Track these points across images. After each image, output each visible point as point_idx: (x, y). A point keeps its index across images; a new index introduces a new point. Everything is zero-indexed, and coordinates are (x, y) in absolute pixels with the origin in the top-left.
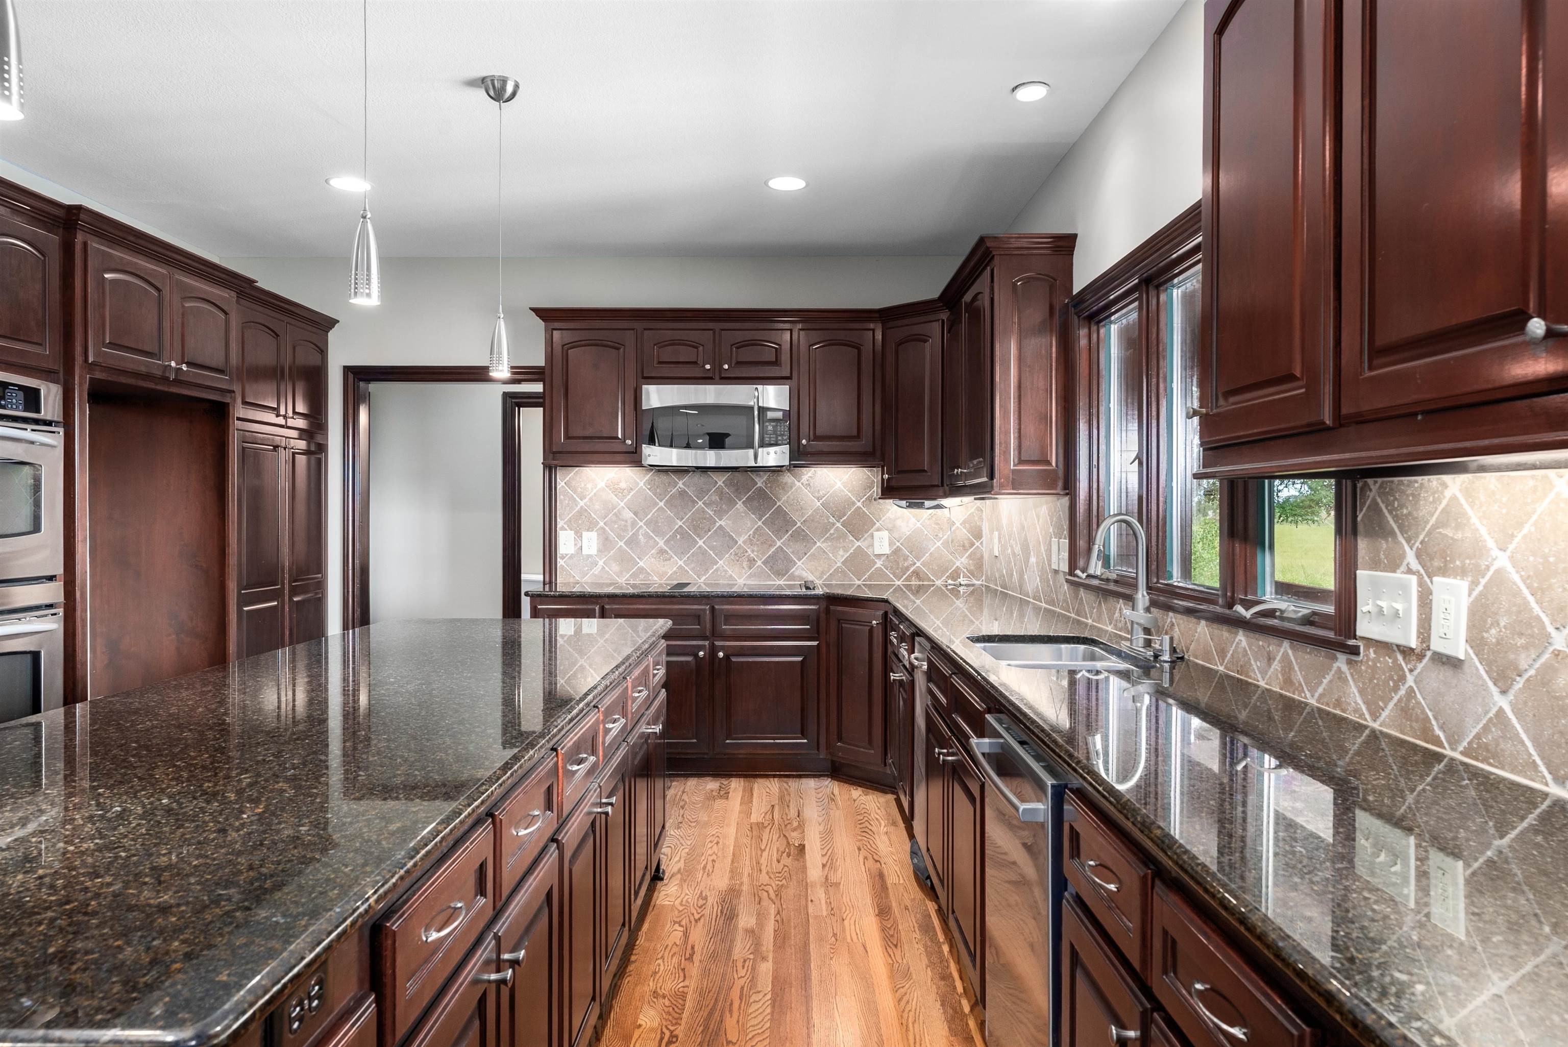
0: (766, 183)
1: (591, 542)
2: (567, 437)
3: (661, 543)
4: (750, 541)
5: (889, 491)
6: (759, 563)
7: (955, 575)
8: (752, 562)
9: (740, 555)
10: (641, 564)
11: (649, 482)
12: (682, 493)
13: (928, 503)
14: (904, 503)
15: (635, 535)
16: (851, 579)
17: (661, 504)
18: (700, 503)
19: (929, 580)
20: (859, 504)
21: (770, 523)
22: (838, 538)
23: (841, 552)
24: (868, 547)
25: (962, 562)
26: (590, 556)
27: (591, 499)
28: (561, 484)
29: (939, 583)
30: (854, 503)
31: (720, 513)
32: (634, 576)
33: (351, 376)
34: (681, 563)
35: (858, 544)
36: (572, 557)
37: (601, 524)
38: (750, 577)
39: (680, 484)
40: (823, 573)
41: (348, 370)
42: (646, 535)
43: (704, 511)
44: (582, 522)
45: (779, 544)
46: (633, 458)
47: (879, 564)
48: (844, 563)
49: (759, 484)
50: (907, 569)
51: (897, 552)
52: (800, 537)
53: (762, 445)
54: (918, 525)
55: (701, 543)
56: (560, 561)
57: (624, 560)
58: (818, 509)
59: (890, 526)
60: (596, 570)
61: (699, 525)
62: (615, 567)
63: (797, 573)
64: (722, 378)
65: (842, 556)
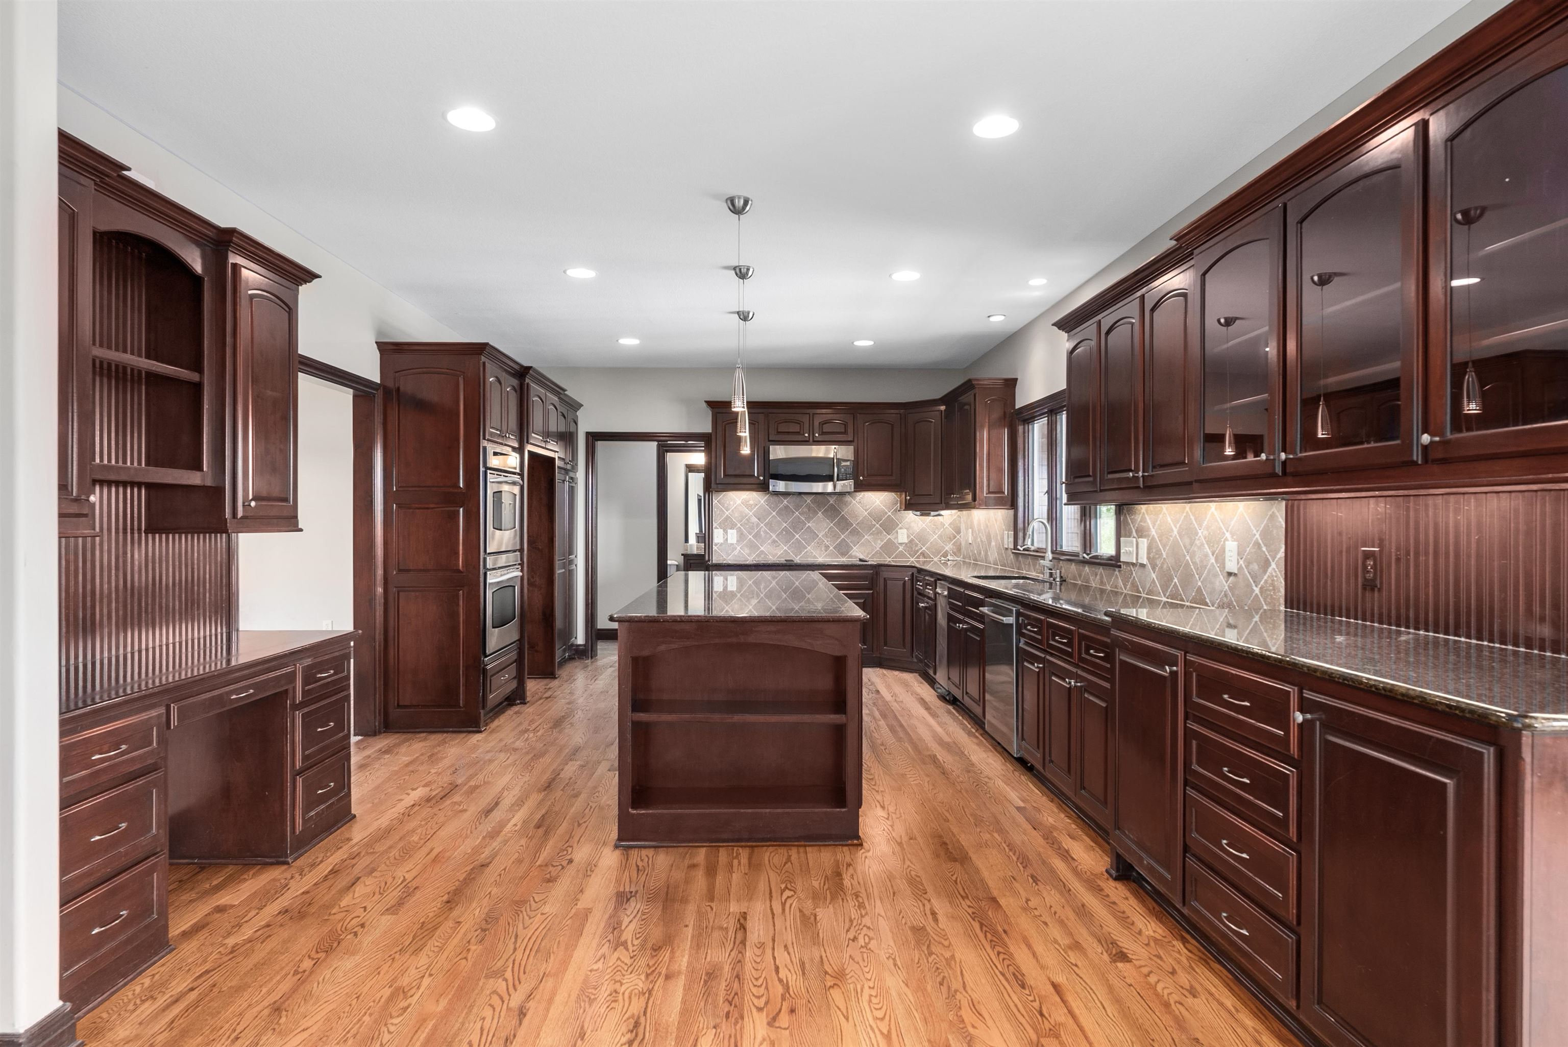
0: (853, 343)
1: (733, 537)
2: (725, 475)
3: (774, 537)
4: (826, 535)
5: (909, 506)
6: (831, 548)
7: (945, 555)
8: (827, 547)
9: (820, 544)
10: (762, 548)
11: (766, 501)
12: (786, 507)
13: (932, 513)
14: (918, 513)
15: (759, 532)
16: (885, 558)
17: (774, 513)
18: (797, 513)
19: (930, 558)
20: (890, 514)
21: (837, 525)
22: (878, 533)
23: (879, 542)
24: (895, 539)
25: (949, 547)
26: (733, 544)
27: (732, 511)
28: (715, 502)
29: (936, 559)
30: (886, 513)
31: (809, 519)
32: (758, 555)
33: (590, 438)
34: (785, 548)
35: (889, 537)
36: (721, 544)
37: (739, 525)
38: (826, 556)
39: (785, 502)
40: (868, 554)
41: (588, 434)
42: (765, 532)
43: (799, 518)
44: (728, 524)
45: (843, 537)
46: (763, 487)
47: (901, 548)
48: (880, 548)
49: (831, 502)
50: (917, 551)
51: (911, 541)
52: (855, 532)
53: (838, 480)
54: (924, 525)
55: (797, 536)
56: (715, 548)
57: (752, 546)
58: (866, 516)
59: (907, 526)
60: (736, 552)
61: (797, 526)
62: (747, 551)
63: (853, 554)
64: (814, 441)
65: (880, 544)
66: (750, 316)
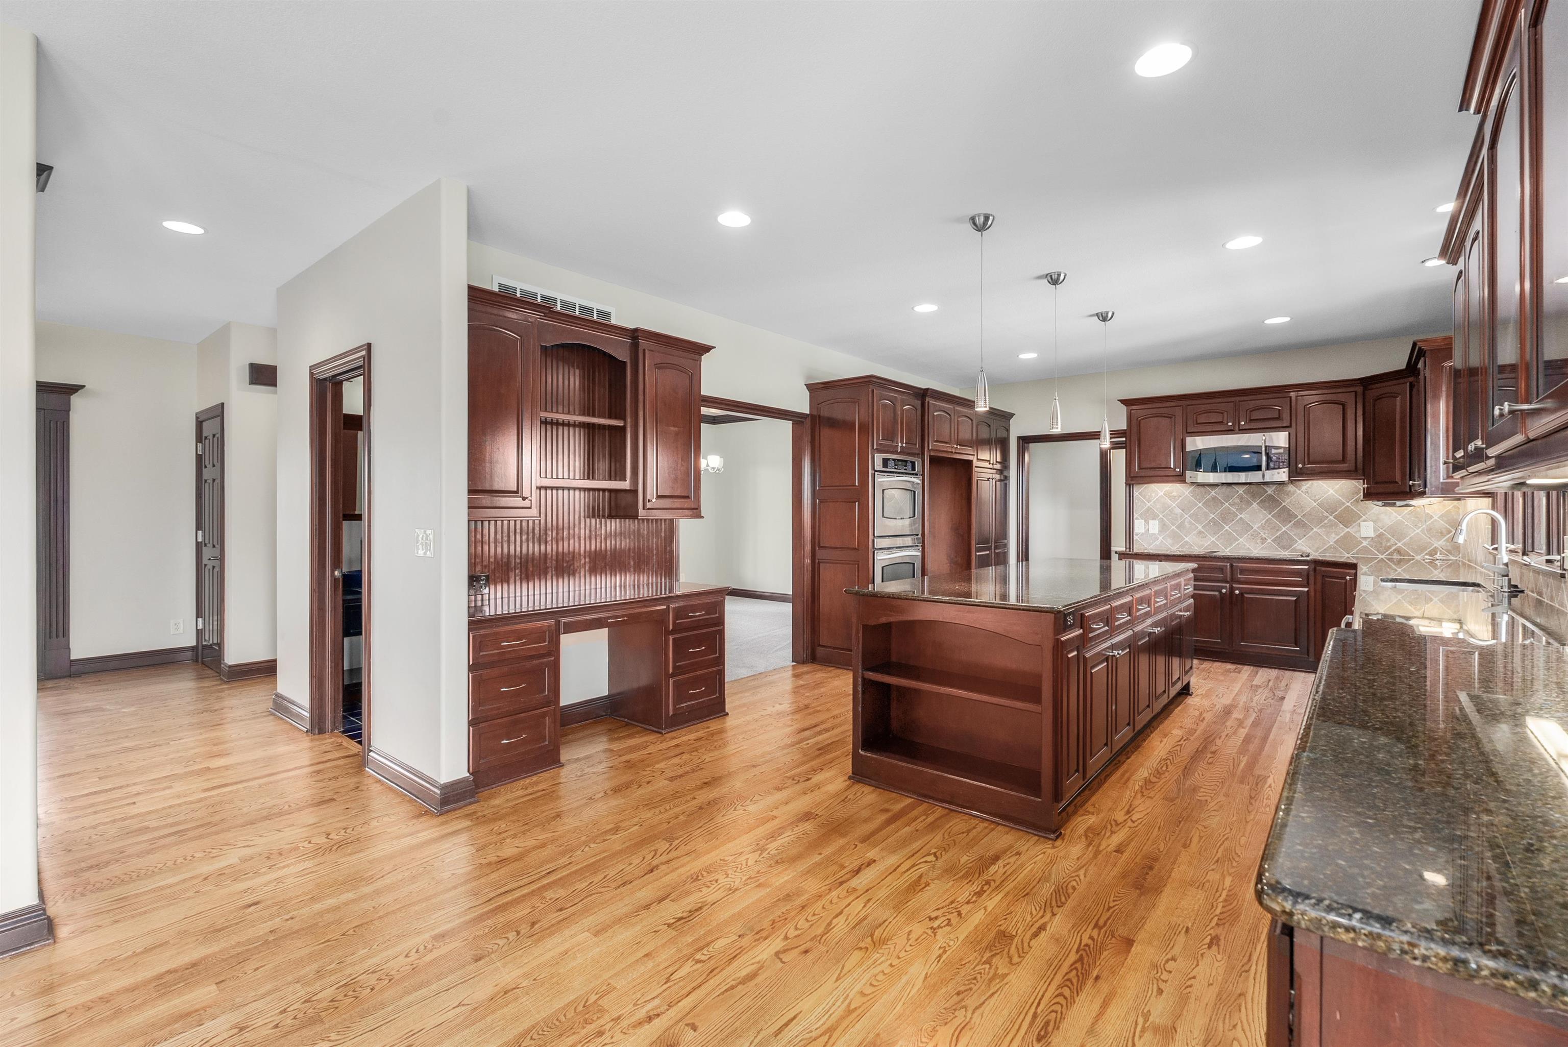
0: (1263, 322)
1: (1154, 526)
2: (1140, 468)
3: (1200, 527)
4: (1263, 527)
5: (1369, 495)
6: (1269, 541)
7: (1433, 553)
8: (1264, 540)
9: (1255, 536)
10: (1187, 539)
11: (1191, 492)
12: (1214, 498)
13: (1398, 503)
14: (1380, 503)
15: (1183, 522)
16: (1341, 553)
17: (1200, 505)
18: (1227, 504)
19: (1410, 555)
20: (1349, 504)
21: (1278, 516)
22: (1331, 526)
23: (1333, 535)
24: (1356, 532)
25: (1440, 543)
26: (1154, 534)
27: (1154, 502)
28: (1136, 494)
29: (1418, 558)
30: (1344, 504)
31: (1241, 510)
32: (1182, 546)
33: (1021, 441)
34: (1213, 539)
35: (1348, 530)
36: (1143, 534)
37: (1161, 516)
38: (1262, 549)
39: (1213, 493)
40: (1318, 548)
41: (1019, 438)
42: (1190, 523)
43: (1229, 509)
44: (1149, 515)
45: (1284, 529)
46: (1180, 478)
47: (1365, 543)
48: (1335, 542)
49: (1269, 492)
50: (1390, 547)
51: (1380, 536)
52: (1300, 524)
53: (1268, 468)
54: (1399, 518)
55: (1227, 528)
56: (1135, 537)
57: (1175, 537)
58: (1315, 507)
59: (1374, 518)
60: (1158, 542)
61: (1226, 517)
62: (1170, 541)
63: (1298, 548)
64: (1240, 430)
65: (1333, 539)
66: (1110, 315)
